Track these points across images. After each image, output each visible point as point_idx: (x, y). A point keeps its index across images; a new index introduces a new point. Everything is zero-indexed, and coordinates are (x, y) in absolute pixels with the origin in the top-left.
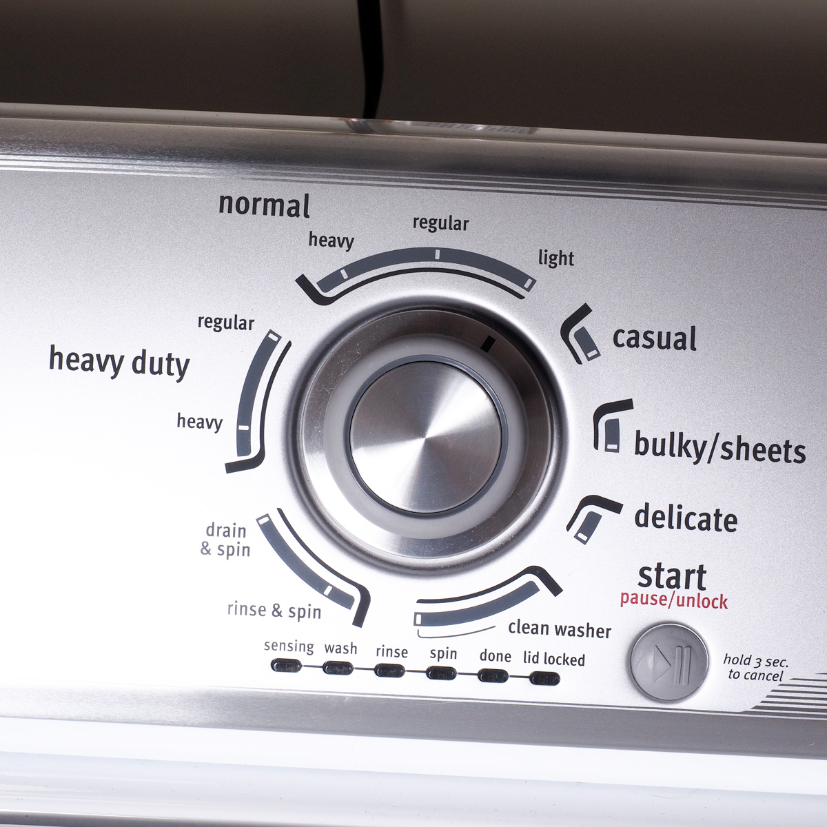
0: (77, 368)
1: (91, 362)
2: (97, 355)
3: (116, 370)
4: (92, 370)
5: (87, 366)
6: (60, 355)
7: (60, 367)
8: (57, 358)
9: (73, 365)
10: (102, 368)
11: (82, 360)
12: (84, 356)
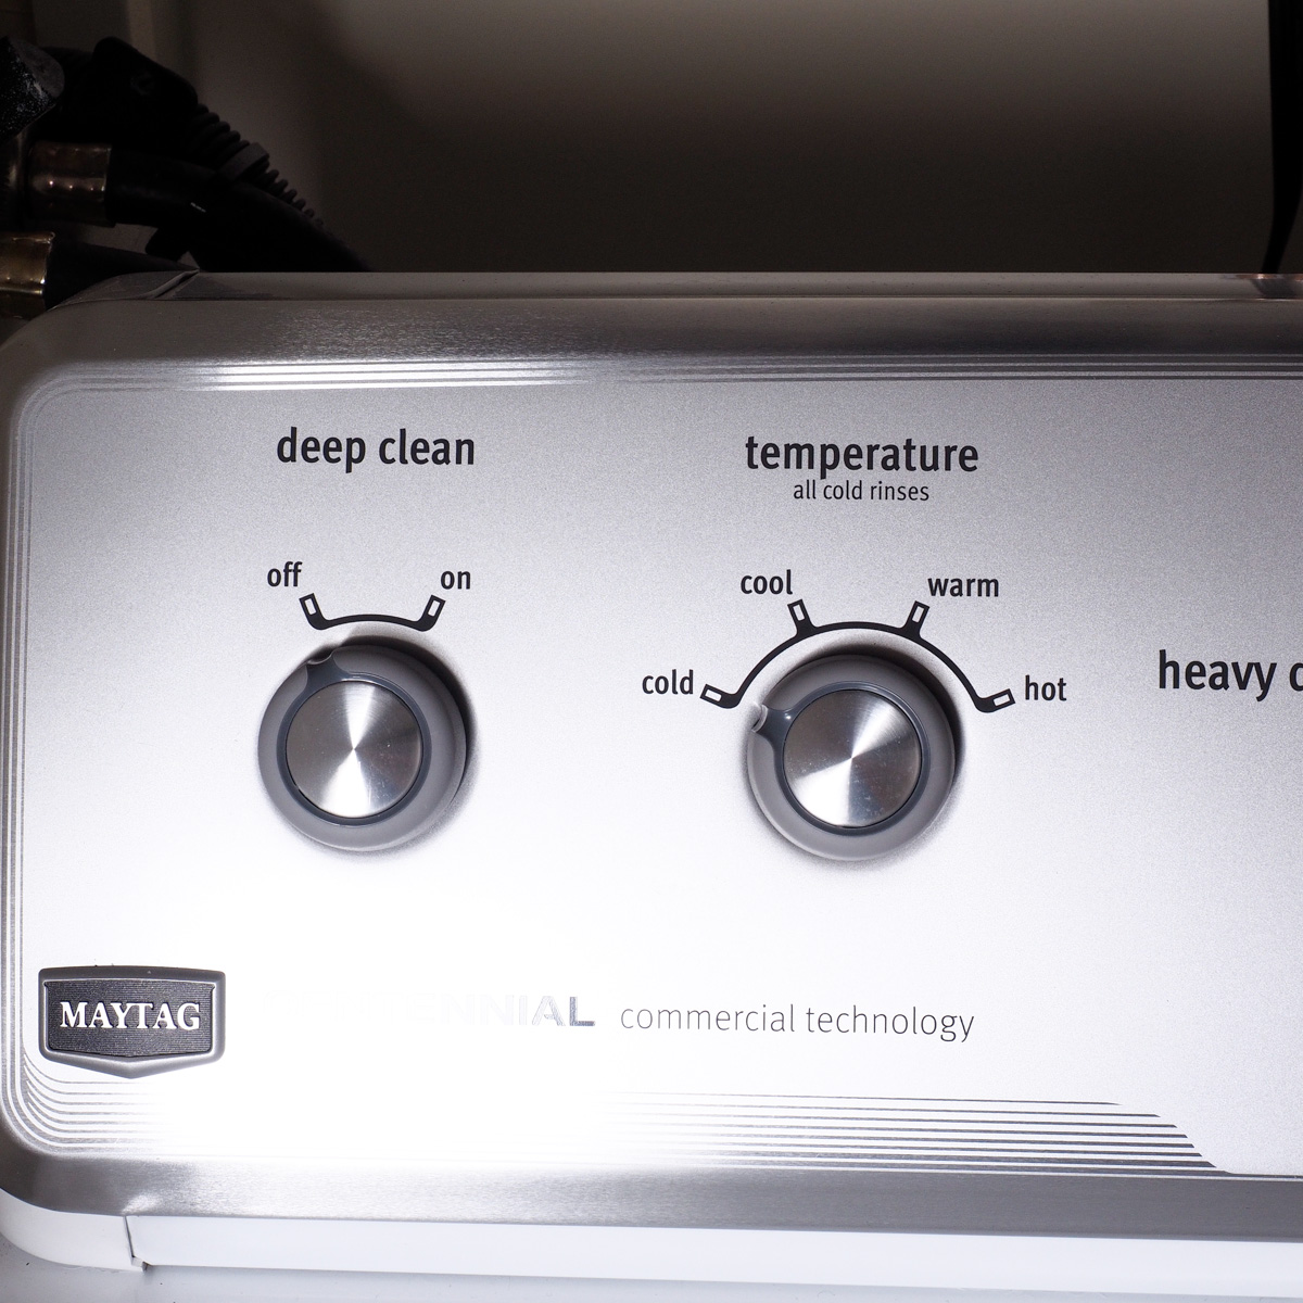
0: (1202, 686)
1: (1224, 675)
2: (1233, 664)
3: (1265, 686)
4: (1226, 687)
5: (1219, 681)
6: (1175, 665)
7: (1176, 685)
8: (1170, 671)
9: (1196, 680)
10: (1243, 685)
11: (1210, 672)
12: (1213, 666)
